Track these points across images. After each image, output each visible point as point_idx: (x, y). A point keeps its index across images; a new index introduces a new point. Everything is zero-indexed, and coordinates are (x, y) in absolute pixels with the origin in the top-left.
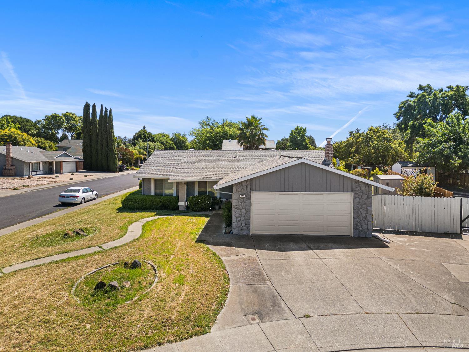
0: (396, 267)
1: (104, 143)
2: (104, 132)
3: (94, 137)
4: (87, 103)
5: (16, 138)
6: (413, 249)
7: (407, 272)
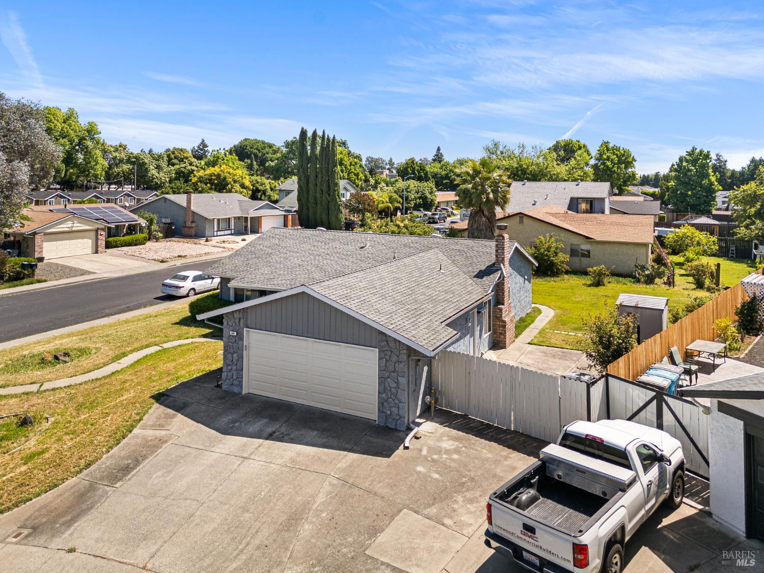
0: (321, 499)
3: (312, 178)
4: (302, 128)
6: (420, 469)
7: (318, 513)
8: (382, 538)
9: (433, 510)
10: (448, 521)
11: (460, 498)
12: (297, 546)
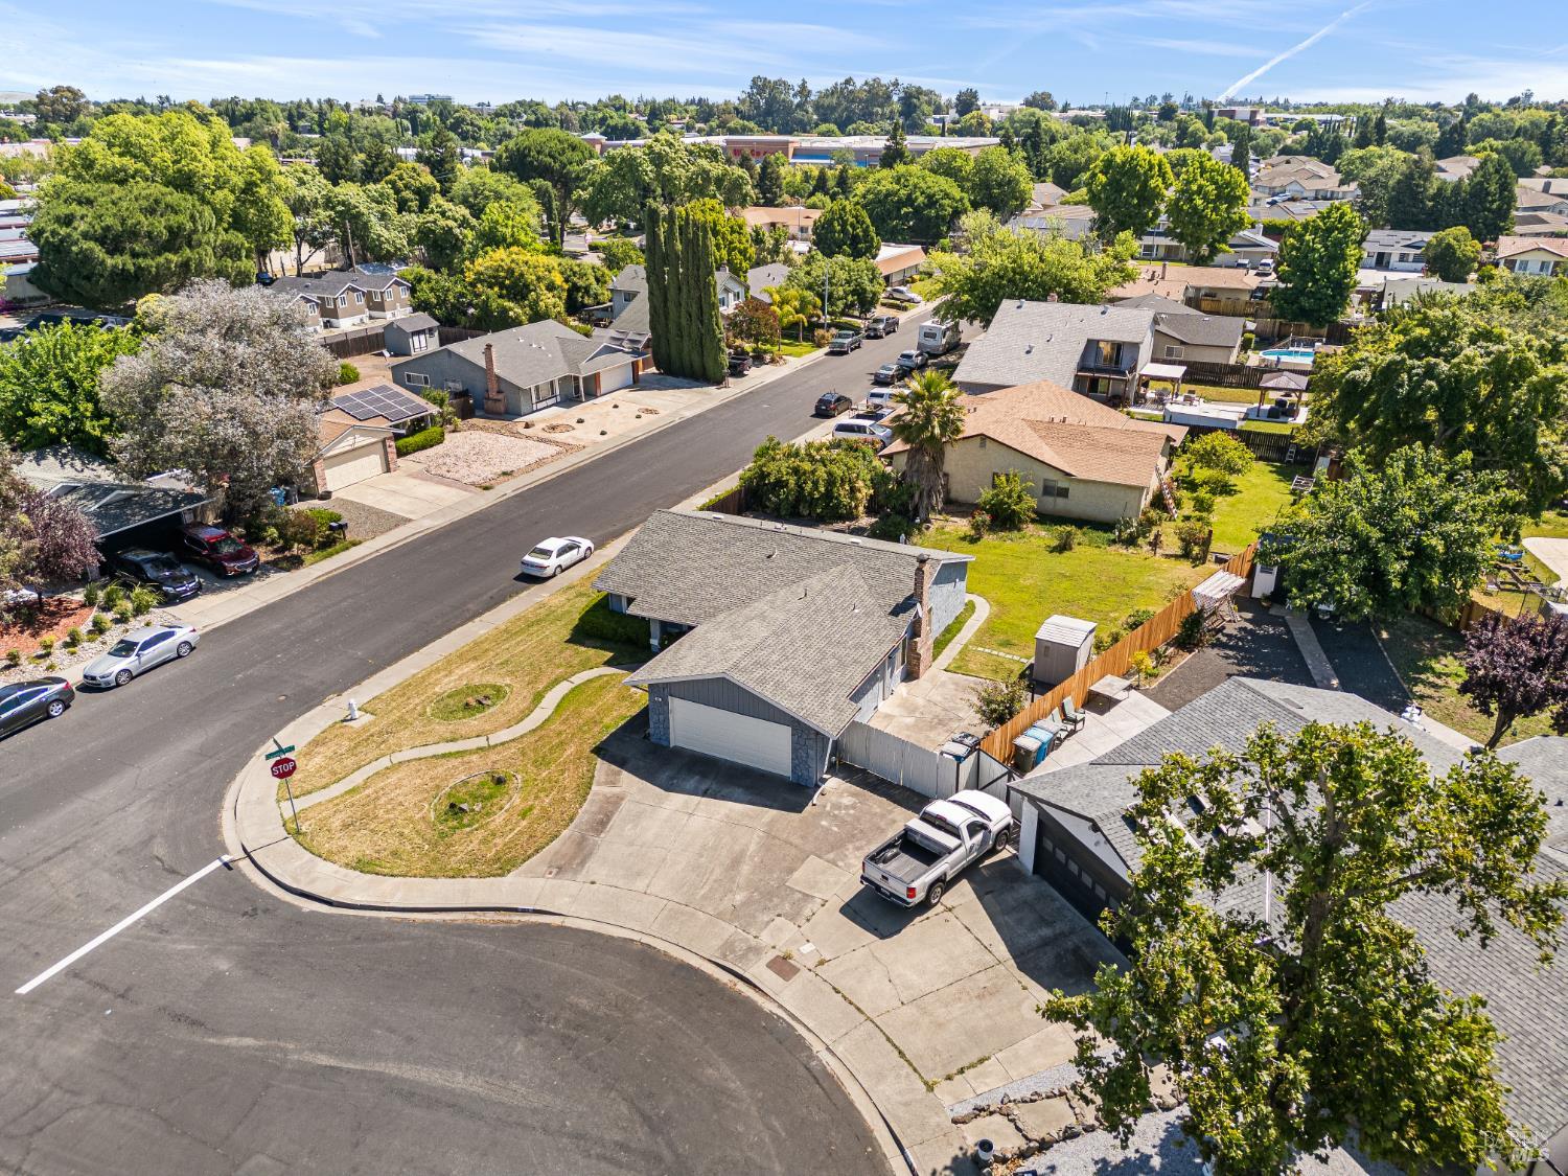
0: (752, 847)
1: (694, 309)
2: (692, 282)
3: (672, 293)
5: (522, 275)
6: (824, 823)
7: (752, 858)
8: (796, 875)
9: (831, 856)
10: (840, 864)
11: (850, 846)
12: (741, 880)
